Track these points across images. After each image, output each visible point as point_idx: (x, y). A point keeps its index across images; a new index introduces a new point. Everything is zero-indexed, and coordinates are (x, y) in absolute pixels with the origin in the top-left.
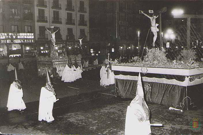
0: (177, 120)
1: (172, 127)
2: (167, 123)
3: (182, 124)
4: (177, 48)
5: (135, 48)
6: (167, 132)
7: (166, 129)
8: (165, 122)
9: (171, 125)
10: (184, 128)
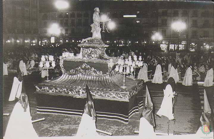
0: (65, 120)
1: (60, 128)
2: (56, 124)
3: (70, 124)
4: (61, 42)
5: (16, 42)
6: (56, 133)
7: (55, 131)
8: (54, 123)
9: (60, 126)
10: (72, 128)
